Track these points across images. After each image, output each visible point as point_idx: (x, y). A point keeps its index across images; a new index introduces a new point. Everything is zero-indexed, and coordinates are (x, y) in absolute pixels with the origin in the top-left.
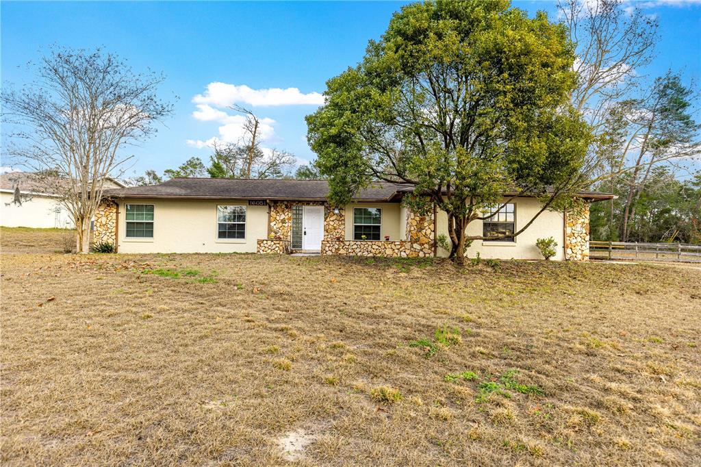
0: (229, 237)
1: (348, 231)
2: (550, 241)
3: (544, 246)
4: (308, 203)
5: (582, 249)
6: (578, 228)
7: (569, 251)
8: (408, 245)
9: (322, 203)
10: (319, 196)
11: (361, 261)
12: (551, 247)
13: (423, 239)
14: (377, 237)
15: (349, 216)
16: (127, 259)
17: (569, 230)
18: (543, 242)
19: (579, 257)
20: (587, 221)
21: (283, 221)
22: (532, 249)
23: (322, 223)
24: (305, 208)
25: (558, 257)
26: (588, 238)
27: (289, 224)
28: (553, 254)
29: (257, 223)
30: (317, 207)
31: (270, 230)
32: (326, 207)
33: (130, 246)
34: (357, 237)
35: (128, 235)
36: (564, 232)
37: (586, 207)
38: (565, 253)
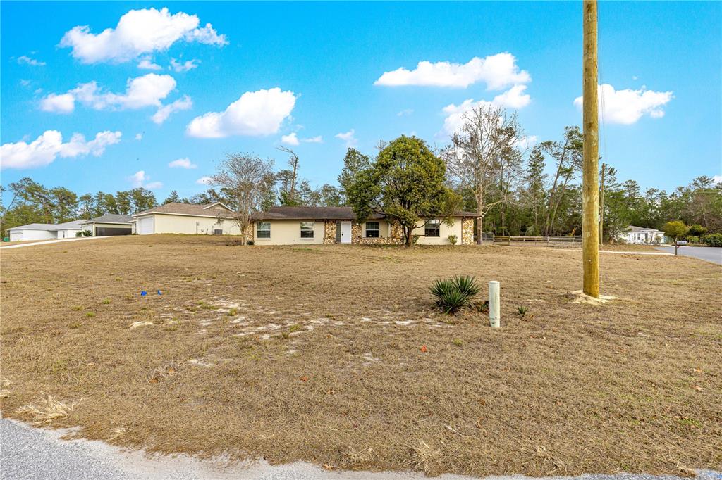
0: (307, 237)
1: (363, 234)
2: (455, 236)
3: (452, 239)
4: (344, 220)
5: (470, 239)
6: (468, 230)
7: (464, 240)
8: (391, 239)
9: (350, 220)
10: (349, 217)
11: (370, 246)
12: (455, 239)
13: (398, 237)
14: (377, 236)
15: (364, 226)
16: (257, 247)
17: (464, 231)
18: (452, 237)
19: (469, 243)
20: (472, 227)
21: (332, 229)
22: (447, 240)
23: (351, 230)
24: (342, 222)
25: (459, 242)
26: (473, 234)
27: (335, 230)
28: (456, 242)
29: (319, 230)
30: (348, 222)
31: (326, 233)
32: (352, 222)
33: (259, 242)
34: (368, 236)
35: (258, 237)
36: (462, 232)
37: (472, 220)
38: (462, 241)
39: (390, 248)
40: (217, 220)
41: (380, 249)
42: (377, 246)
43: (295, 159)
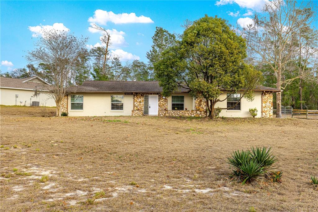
0: (118, 109)
1: (169, 106)
2: (255, 110)
3: (252, 112)
4: (151, 94)
5: (270, 113)
6: (268, 104)
7: (264, 114)
8: (195, 112)
9: (157, 94)
10: (156, 90)
11: (175, 118)
12: (255, 113)
13: (201, 109)
14: (182, 109)
15: (170, 99)
16: (71, 118)
17: (264, 105)
18: (252, 110)
19: (268, 116)
20: (272, 101)
21: (140, 102)
22: (247, 113)
23: (158, 103)
24: (150, 96)
25: (259, 115)
26: (272, 108)
27: (143, 103)
28: (256, 115)
29: (128, 103)
30: (155, 95)
31: (134, 106)
32: (159, 96)
33: (73, 113)
34: (173, 109)
35: (72, 109)
36: (262, 106)
37: (271, 95)
38: (262, 114)
39: (194, 120)
40: (34, 93)
41: (184, 121)
42: (181, 118)
43: (107, 37)
